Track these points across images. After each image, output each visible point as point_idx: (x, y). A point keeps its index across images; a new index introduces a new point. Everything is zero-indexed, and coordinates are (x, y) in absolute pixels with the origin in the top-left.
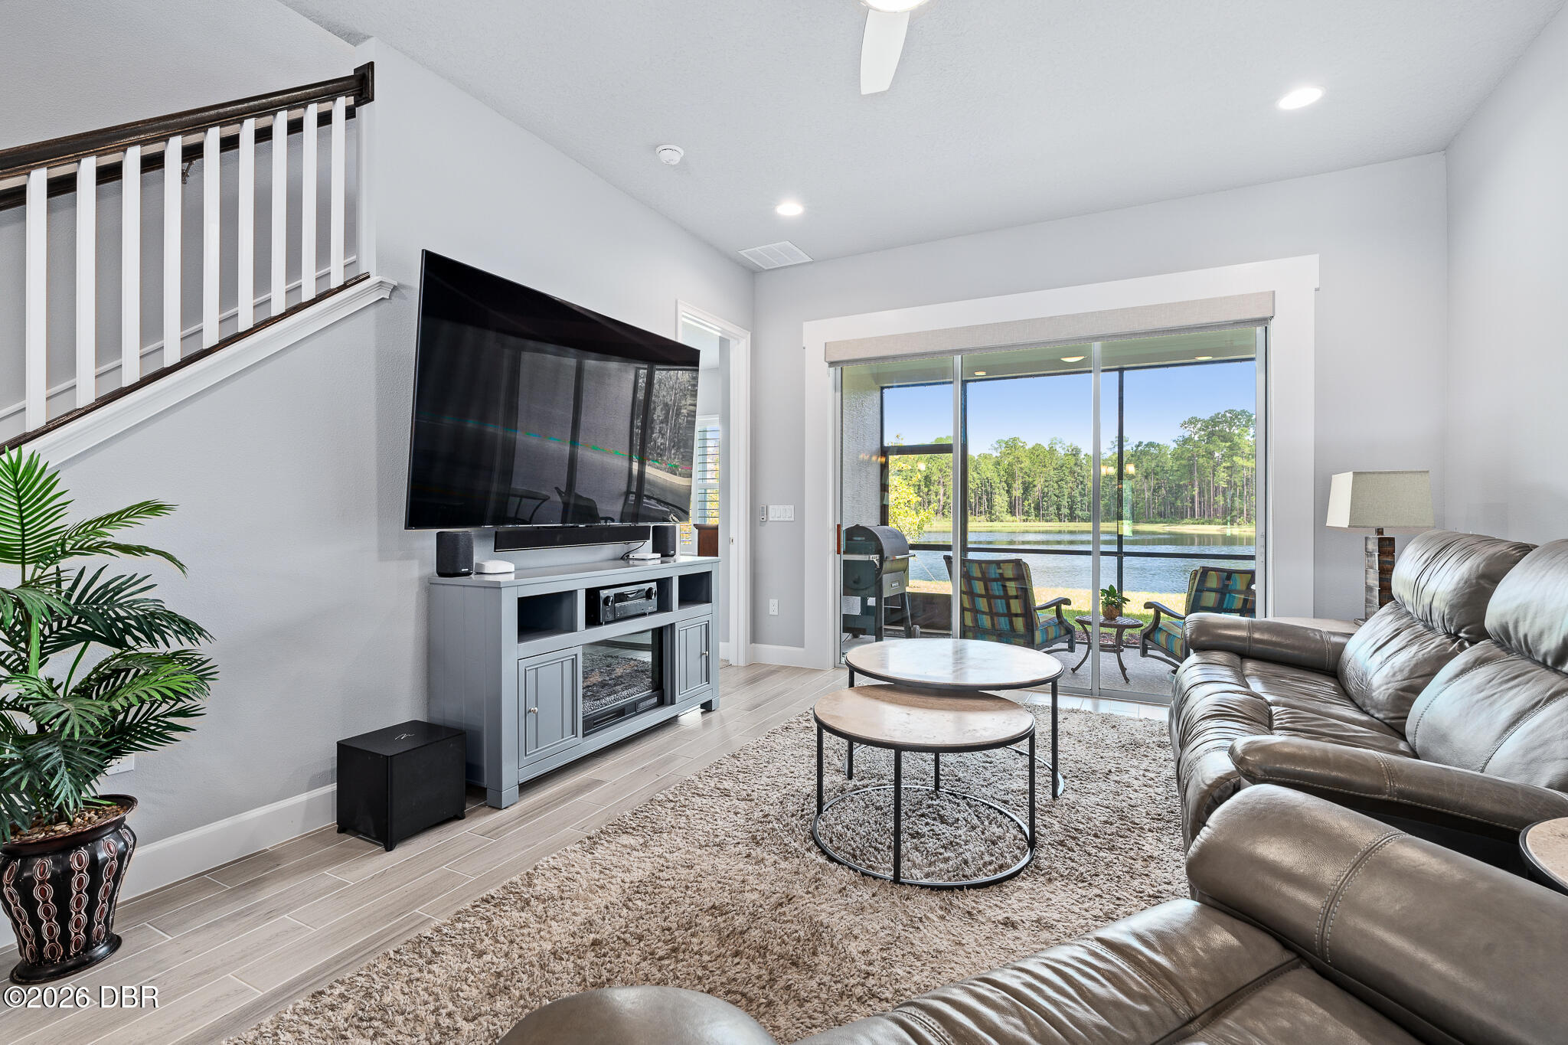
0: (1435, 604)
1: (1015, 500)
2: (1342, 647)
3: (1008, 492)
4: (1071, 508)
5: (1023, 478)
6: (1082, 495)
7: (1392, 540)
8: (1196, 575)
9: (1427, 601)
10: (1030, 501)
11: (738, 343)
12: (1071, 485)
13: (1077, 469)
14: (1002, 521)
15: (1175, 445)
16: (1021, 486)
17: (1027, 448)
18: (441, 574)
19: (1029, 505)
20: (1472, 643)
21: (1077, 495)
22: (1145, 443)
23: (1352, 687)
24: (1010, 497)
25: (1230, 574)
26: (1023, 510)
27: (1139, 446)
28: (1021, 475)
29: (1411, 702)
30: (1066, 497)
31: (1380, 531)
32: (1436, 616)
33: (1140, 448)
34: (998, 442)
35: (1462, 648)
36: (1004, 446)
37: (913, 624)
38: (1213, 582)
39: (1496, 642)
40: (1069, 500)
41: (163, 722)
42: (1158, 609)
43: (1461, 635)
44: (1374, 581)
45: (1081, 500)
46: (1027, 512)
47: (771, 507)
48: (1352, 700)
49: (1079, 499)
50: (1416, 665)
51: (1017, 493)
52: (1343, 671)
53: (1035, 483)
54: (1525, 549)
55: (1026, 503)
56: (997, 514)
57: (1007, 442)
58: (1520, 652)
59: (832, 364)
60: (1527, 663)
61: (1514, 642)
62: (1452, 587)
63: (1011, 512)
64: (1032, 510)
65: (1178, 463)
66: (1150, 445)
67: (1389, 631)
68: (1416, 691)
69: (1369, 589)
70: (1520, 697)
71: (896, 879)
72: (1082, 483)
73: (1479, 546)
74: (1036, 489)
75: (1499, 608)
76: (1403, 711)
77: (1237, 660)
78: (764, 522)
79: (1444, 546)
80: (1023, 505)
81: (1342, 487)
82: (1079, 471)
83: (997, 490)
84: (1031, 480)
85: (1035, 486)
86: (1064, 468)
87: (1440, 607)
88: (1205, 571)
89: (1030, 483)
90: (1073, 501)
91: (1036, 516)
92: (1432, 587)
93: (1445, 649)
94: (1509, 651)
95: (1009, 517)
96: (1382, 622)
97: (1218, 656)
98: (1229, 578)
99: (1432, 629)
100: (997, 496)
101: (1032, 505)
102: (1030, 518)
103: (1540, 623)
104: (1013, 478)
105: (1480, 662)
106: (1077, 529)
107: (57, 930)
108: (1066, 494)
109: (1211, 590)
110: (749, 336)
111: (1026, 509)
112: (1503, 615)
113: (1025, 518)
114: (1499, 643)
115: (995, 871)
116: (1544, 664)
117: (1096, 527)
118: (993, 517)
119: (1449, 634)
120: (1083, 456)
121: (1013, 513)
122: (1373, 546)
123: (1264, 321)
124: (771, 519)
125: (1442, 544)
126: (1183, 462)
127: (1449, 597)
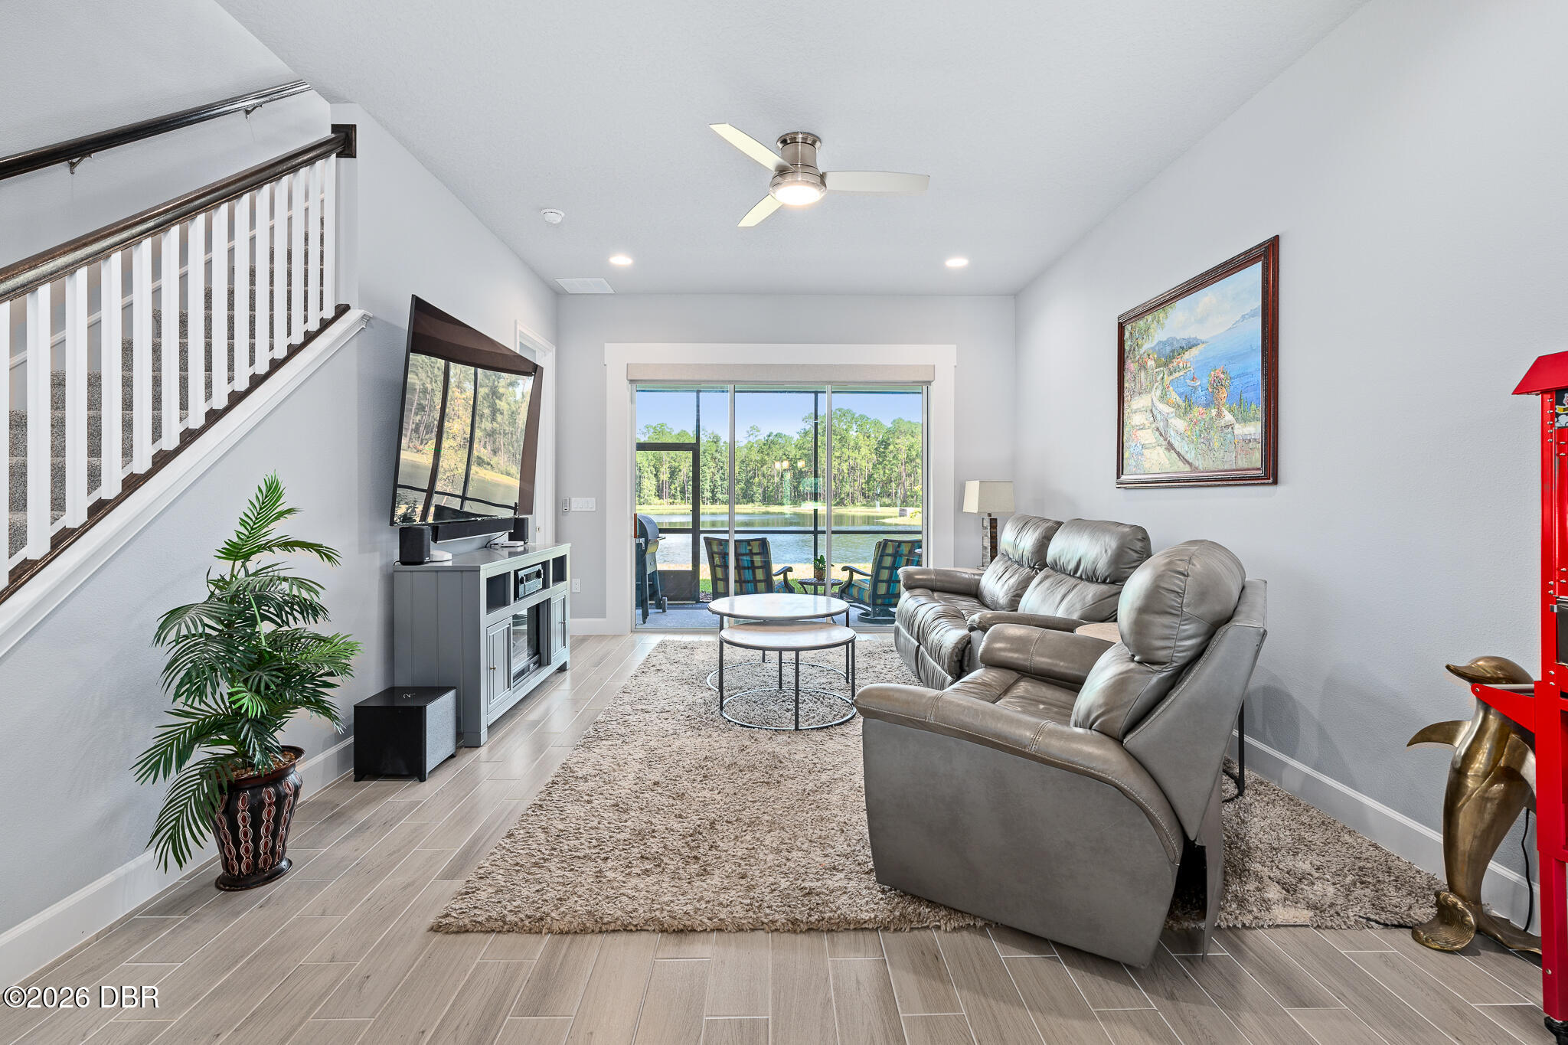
0: (1024, 553)
1: (662, 484)
2: (979, 581)
3: (656, 475)
4: (713, 492)
5: (670, 462)
6: (722, 480)
7: (996, 519)
8: (880, 545)
9: (1021, 552)
10: (676, 485)
11: (545, 355)
12: (712, 470)
13: (718, 455)
14: (650, 504)
15: (798, 436)
16: (668, 471)
17: (673, 434)
18: (403, 563)
19: (676, 489)
20: (1041, 570)
21: (718, 479)
22: (775, 434)
23: (988, 600)
24: (658, 481)
25: (900, 543)
26: (669, 493)
27: (769, 436)
28: (668, 459)
29: (1019, 603)
30: (708, 481)
31: (990, 515)
32: (1025, 559)
33: (771, 438)
34: (647, 427)
35: (1037, 573)
36: (652, 431)
37: (662, 596)
38: (890, 550)
39: (1051, 568)
40: (711, 484)
41: (320, 681)
42: (852, 571)
43: (1036, 567)
44: (987, 544)
45: (722, 485)
46: (674, 495)
47: (573, 499)
48: (988, 607)
49: (720, 484)
50: (1019, 583)
51: (665, 476)
52: (981, 593)
53: (681, 467)
54: (1059, 524)
55: (673, 487)
56: (646, 497)
57: (655, 427)
58: (1061, 571)
59: (632, 381)
60: (1063, 575)
61: (1058, 567)
62: (1032, 544)
63: (658, 496)
64: (678, 493)
65: (800, 452)
66: (778, 435)
67: (1002, 569)
68: (1020, 596)
69: (985, 548)
70: (1062, 590)
71: (797, 729)
72: (722, 468)
73: (1040, 523)
74: (681, 473)
75: (1053, 551)
76: (1014, 606)
77: (930, 592)
78: (565, 512)
79: (1025, 523)
80: (670, 488)
81: (973, 489)
82: (720, 457)
83: (645, 474)
84: (677, 464)
85: (680, 471)
86: (706, 454)
87: (1027, 554)
88: (886, 541)
89: (675, 468)
90: (715, 486)
91: (682, 499)
92: (1021, 546)
93: (1029, 575)
94: (1056, 571)
95: (656, 500)
96: (997, 566)
97: (918, 591)
98: (899, 546)
99: (1022, 566)
100: (646, 480)
101: (678, 489)
102: (676, 501)
103: (1068, 557)
104: (660, 462)
105: (1046, 577)
106: (718, 511)
107: (270, 844)
108: (708, 478)
109: (888, 555)
110: (554, 349)
111: (673, 492)
112: (1054, 555)
113: (671, 501)
114: (1052, 568)
115: (842, 717)
116: (1070, 575)
117: (731, 509)
118: (642, 500)
119: (1030, 567)
120: (722, 444)
121: (660, 497)
122: (987, 523)
123: (929, 383)
124: (573, 510)
125: (1024, 522)
126: (805, 452)
127: (1030, 549)
